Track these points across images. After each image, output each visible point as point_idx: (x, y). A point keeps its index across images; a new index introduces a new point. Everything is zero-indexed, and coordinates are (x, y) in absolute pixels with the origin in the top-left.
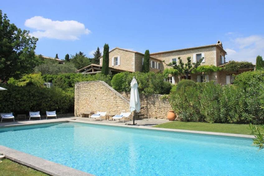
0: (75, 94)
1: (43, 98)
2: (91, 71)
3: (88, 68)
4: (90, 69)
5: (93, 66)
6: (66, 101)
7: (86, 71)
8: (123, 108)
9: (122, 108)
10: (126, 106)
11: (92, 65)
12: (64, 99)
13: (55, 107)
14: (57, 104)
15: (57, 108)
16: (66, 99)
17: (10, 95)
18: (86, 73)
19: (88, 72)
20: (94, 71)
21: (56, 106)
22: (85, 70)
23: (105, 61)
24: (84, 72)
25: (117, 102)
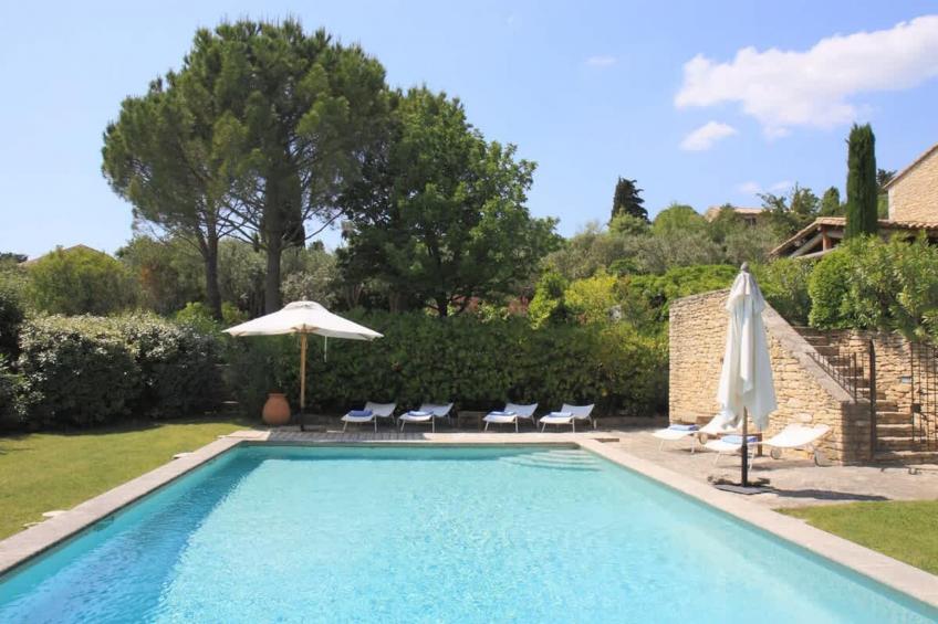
0: (670, 344)
1: (552, 359)
2: (818, 248)
3: (809, 236)
4: (815, 241)
5: (822, 225)
6: (638, 369)
7: (801, 250)
8: (805, 403)
9: (800, 403)
10: (813, 398)
11: (820, 220)
12: (632, 362)
13: (598, 390)
14: (603, 377)
15: (605, 394)
16: (639, 365)
17: (443, 350)
18: (801, 258)
19: (810, 251)
20: (828, 248)
21: (600, 387)
22: (797, 244)
23: (856, 199)
24: (796, 253)
25: (785, 375)
